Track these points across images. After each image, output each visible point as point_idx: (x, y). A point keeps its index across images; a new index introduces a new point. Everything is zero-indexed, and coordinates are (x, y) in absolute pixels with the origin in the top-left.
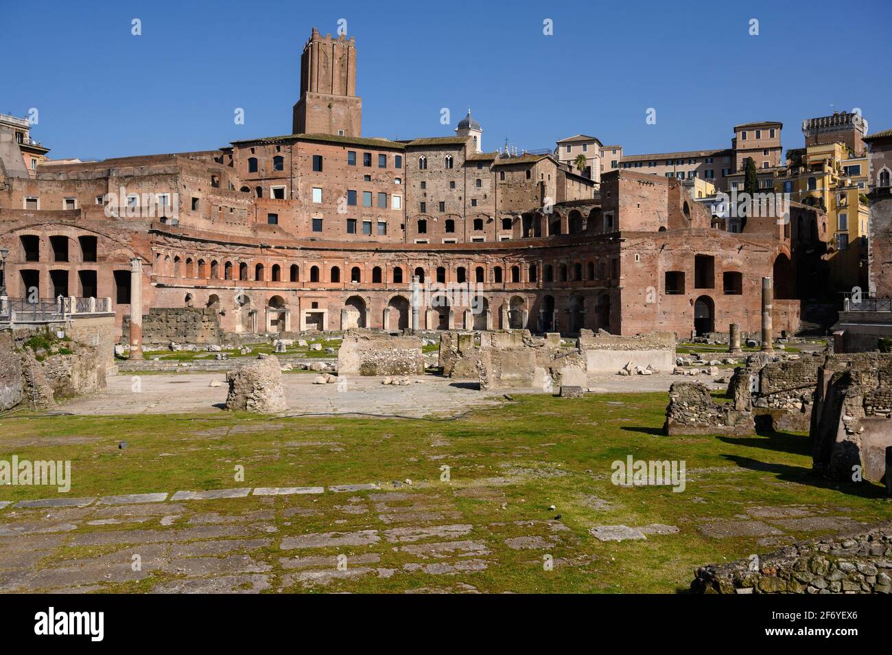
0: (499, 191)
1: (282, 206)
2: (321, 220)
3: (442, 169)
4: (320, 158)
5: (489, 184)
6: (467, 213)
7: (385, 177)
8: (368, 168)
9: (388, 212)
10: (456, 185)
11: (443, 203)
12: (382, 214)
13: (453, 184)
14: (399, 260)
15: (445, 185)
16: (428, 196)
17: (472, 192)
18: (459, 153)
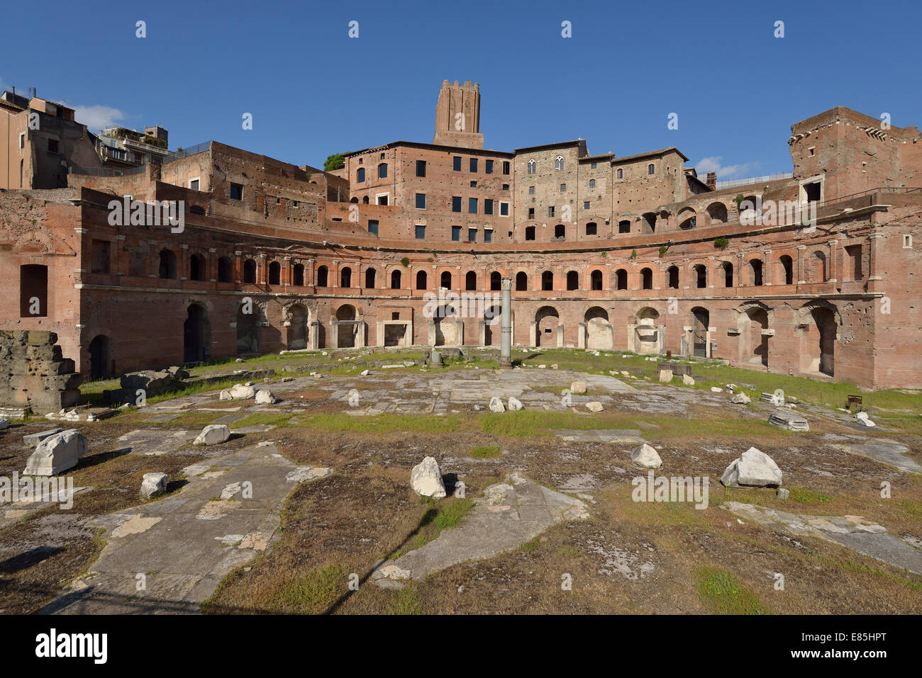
0: (616, 191)
1: (383, 212)
2: (425, 227)
3: (552, 172)
4: (424, 163)
5: (604, 184)
6: (580, 217)
7: (492, 183)
8: (474, 173)
9: (496, 218)
10: (568, 188)
11: (553, 207)
12: (488, 221)
13: (563, 187)
14: (497, 264)
15: (555, 188)
16: (537, 201)
17: (585, 193)
18: (571, 153)
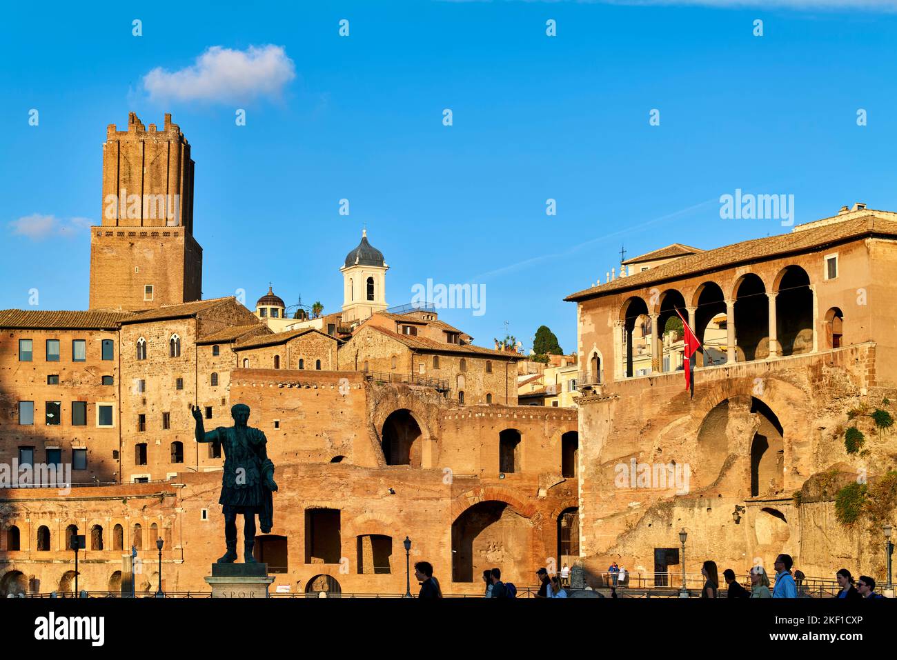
3: (166, 359)
5: (227, 378)
7: (84, 375)
8: (53, 363)
9: (91, 431)
10: (185, 385)
11: (169, 414)
12: (80, 435)
13: (180, 384)
15: (169, 384)
16: (149, 403)
17: (206, 393)
18: (188, 330)
